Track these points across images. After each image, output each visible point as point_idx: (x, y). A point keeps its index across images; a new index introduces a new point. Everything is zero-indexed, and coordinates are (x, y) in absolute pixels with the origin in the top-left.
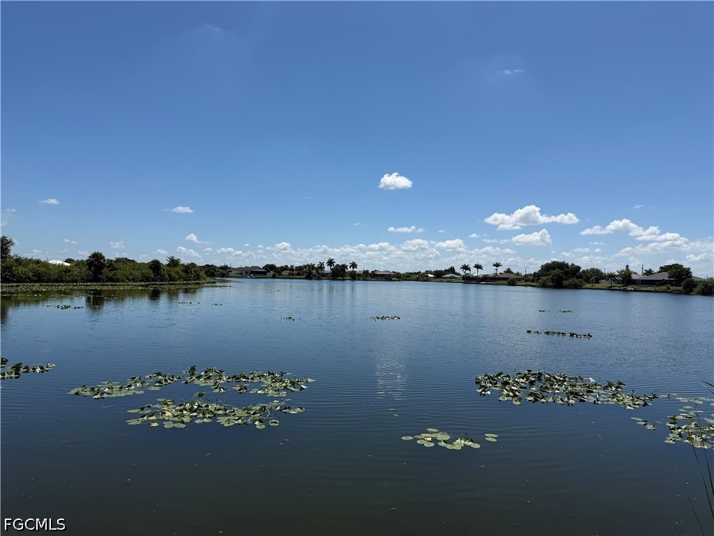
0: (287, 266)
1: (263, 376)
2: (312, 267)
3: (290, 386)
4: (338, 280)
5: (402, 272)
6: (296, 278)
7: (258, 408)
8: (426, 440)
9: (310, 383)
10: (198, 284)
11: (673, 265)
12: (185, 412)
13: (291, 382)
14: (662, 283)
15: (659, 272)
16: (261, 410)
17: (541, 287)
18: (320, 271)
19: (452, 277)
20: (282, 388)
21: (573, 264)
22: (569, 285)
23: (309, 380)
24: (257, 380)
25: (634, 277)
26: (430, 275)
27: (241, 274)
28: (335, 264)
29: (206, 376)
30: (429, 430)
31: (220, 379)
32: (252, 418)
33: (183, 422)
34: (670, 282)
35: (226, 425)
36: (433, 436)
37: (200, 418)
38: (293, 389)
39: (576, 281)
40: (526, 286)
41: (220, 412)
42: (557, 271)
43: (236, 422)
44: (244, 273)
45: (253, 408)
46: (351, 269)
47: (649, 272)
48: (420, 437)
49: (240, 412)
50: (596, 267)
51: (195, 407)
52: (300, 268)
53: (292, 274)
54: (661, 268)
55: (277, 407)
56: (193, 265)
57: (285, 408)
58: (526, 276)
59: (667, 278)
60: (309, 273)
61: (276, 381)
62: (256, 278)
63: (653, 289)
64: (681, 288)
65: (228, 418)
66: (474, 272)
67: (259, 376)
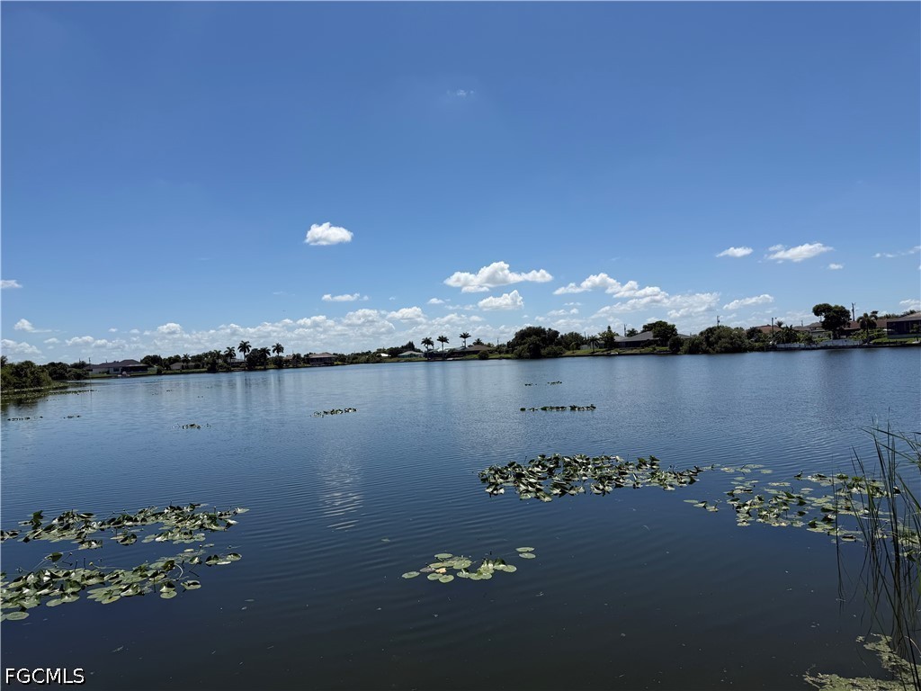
0: (178, 357)
1: (161, 514)
2: (217, 355)
3: (209, 524)
4: (256, 370)
5: (346, 353)
6: (193, 373)
7: (160, 565)
8: (439, 572)
9: (241, 514)
10: (39, 391)
11: (657, 323)
12: (26, 591)
13: (210, 518)
14: (647, 343)
15: (643, 332)
16: (165, 567)
17: (517, 359)
18: (229, 361)
19: (411, 355)
20: (196, 528)
21: (550, 329)
22: (548, 354)
23: (239, 511)
24: (151, 521)
25: (617, 339)
26: (383, 355)
27: (108, 373)
28: (251, 349)
29: (61, 525)
30: (439, 556)
31: (88, 527)
32: (150, 584)
33: (23, 609)
34: (655, 342)
35: (106, 601)
36: (446, 564)
37: (55, 597)
38: (214, 527)
39: (555, 348)
40: (500, 358)
41: (91, 581)
42: (534, 338)
43: (123, 594)
44: (111, 370)
45: (151, 566)
46: (276, 354)
47: (632, 333)
48: (429, 570)
49: (127, 576)
50: (575, 331)
51: (46, 579)
52: (198, 359)
53: (187, 368)
54: (645, 327)
55: (194, 558)
56: (29, 364)
57: (209, 559)
58: (499, 347)
59: (651, 338)
60: (213, 364)
61: (184, 519)
62: (131, 377)
63: (638, 351)
64: (667, 348)
65: (108, 589)
66: (438, 347)
67: (154, 515)
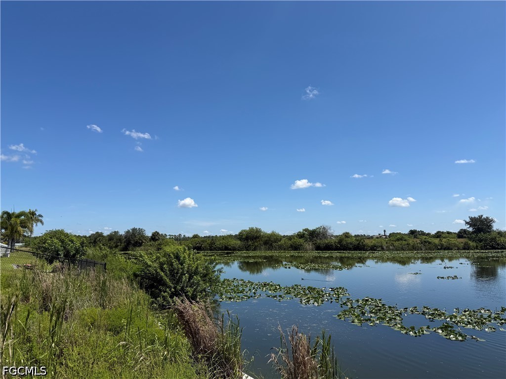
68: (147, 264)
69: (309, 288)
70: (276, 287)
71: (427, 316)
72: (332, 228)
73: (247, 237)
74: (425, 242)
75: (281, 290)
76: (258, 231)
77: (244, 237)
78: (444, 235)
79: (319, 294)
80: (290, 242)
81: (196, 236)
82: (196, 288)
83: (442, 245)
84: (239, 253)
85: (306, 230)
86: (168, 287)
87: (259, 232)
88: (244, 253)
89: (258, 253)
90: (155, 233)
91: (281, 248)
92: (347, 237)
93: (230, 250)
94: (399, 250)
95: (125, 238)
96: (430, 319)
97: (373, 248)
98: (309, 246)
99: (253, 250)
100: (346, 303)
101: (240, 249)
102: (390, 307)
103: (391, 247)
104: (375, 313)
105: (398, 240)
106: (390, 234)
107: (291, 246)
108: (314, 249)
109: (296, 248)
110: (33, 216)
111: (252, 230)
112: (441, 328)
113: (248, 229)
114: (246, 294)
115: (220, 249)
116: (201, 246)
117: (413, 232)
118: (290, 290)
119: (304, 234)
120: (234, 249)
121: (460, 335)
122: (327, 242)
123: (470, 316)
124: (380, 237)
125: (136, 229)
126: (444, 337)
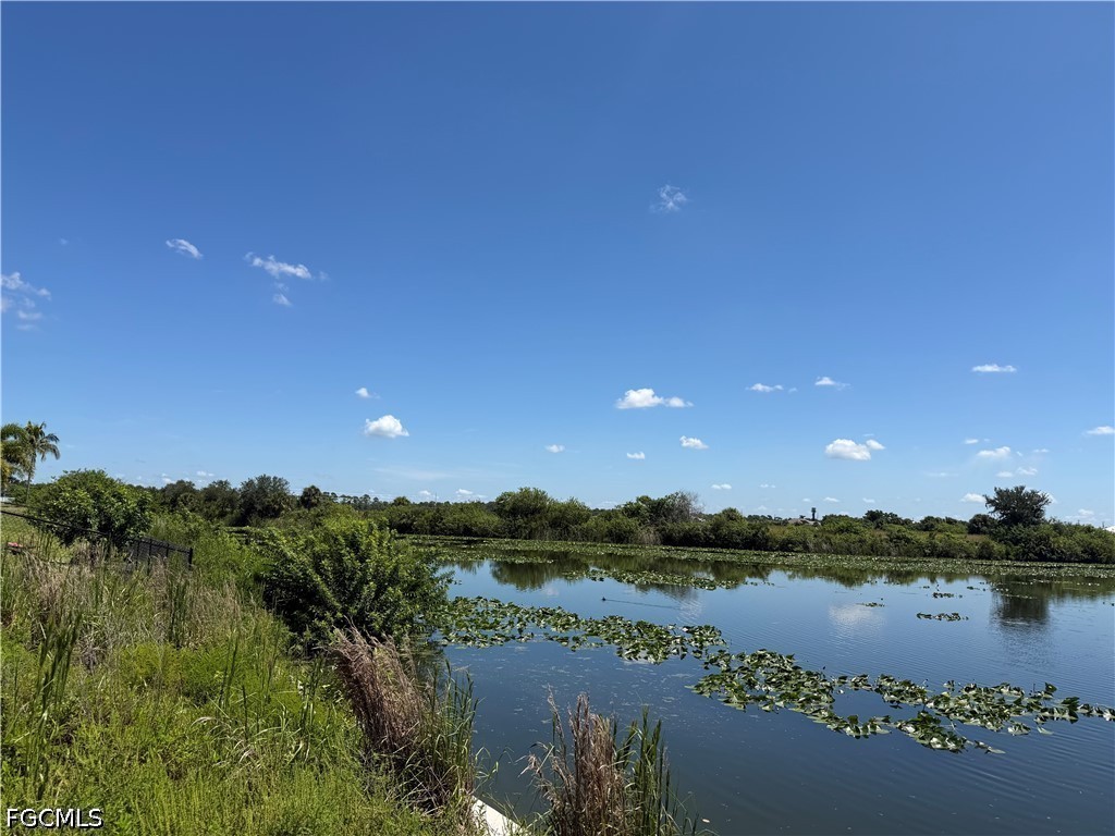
68: (285, 555)
69: (639, 624)
70: (569, 620)
71: (886, 695)
72: (700, 499)
73: (513, 509)
74: (898, 538)
75: (578, 627)
76: (539, 496)
77: (507, 508)
78: (940, 526)
79: (661, 638)
80: (608, 524)
81: (400, 502)
82: (392, 614)
83: (934, 547)
84: (495, 543)
85: (644, 500)
86: (329, 609)
87: (541, 499)
88: (506, 544)
89: (536, 545)
90: (310, 489)
91: (587, 536)
92: (731, 519)
93: (476, 535)
94: (841, 553)
95: (243, 497)
96: (892, 702)
97: (786, 546)
98: (648, 534)
99: (525, 538)
100: (715, 660)
101: (497, 535)
102: (809, 674)
103: (824, 546)
104: (777, 685)
105: (841, 531)
106: (825, 518)
107: (610, 533)
108: (659, 542)
109: (620, 537)
110: (37, 436)
111: (525, 493)
112: (914, 723)
113: (517, 491)
114: (501, 632)
115: (454, 532)
116: (412, 524)
117: (873, 517)
118: (598, 628)
119: (639, 508)
120: (485, 534)
121: (953, 739)
122: (687, 527)
123: (978, 700)
124: (802, 523)
125: (269, 478)
126: (919, 741)
